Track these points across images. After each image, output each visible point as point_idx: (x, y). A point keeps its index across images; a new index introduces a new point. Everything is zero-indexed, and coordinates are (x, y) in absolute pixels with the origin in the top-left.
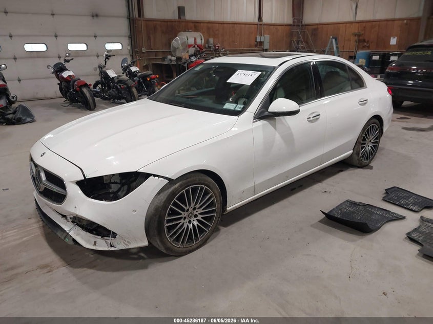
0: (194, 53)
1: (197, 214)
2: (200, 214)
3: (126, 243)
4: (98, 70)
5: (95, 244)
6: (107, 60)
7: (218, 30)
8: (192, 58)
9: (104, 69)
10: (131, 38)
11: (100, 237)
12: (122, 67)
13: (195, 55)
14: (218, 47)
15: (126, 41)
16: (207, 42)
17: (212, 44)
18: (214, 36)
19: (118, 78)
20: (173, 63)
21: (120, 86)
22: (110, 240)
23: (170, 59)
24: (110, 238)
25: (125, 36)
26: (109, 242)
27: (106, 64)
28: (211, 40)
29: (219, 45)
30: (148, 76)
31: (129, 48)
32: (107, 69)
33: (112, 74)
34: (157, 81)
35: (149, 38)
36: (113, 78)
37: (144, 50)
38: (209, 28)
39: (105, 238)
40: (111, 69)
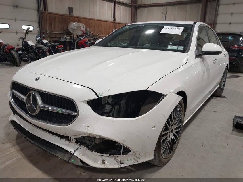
0: (82, 35)
1: (173, 129)
2: (175, 129)
3: (136, 159)
4: (21, 40)
5: (103, 162)
6: (27, 34)
7: (92, 24)
8: (80, 38)
9: (25, 40)
10: (39, 23)
11: (108, 155)
12: (36, 40)
13: (82, 36)
14: (92, 33)
15: (36, 25)
16: (86, 30)
17: (88, 32)
18: (90, 27)
19: (35, 46)
20: (67, 40)
21: (37, 51)
22: (121, 157)
23: (66, 38)
24: (121, 155)
25: (36, 22)
26: (119, 159)
27: (26, 37)
28: (88, 29)
29: (93, 32)
30: (56, 45)
31: (38, 29)
32: (27, 40)
33: (31, 43)
34: (62, 49)
35: (51, 25)
36: (32, 46)
37: (48, 32)
38: (87, 22)
39: (115, 155)
40: (30, 40)
